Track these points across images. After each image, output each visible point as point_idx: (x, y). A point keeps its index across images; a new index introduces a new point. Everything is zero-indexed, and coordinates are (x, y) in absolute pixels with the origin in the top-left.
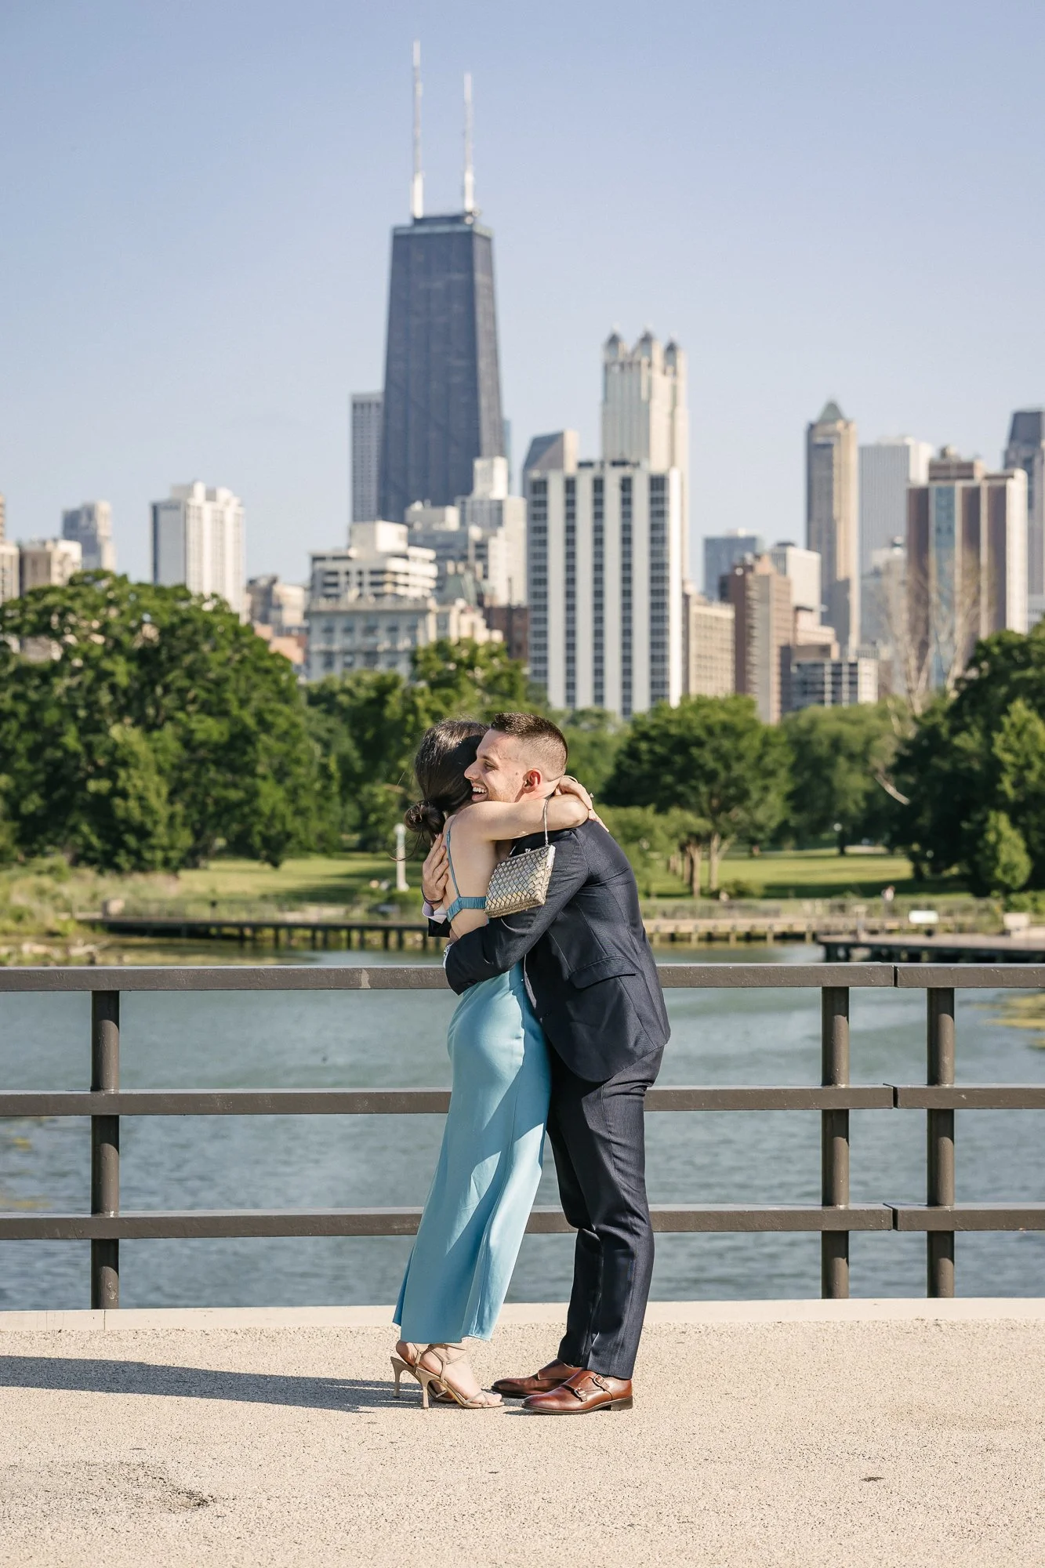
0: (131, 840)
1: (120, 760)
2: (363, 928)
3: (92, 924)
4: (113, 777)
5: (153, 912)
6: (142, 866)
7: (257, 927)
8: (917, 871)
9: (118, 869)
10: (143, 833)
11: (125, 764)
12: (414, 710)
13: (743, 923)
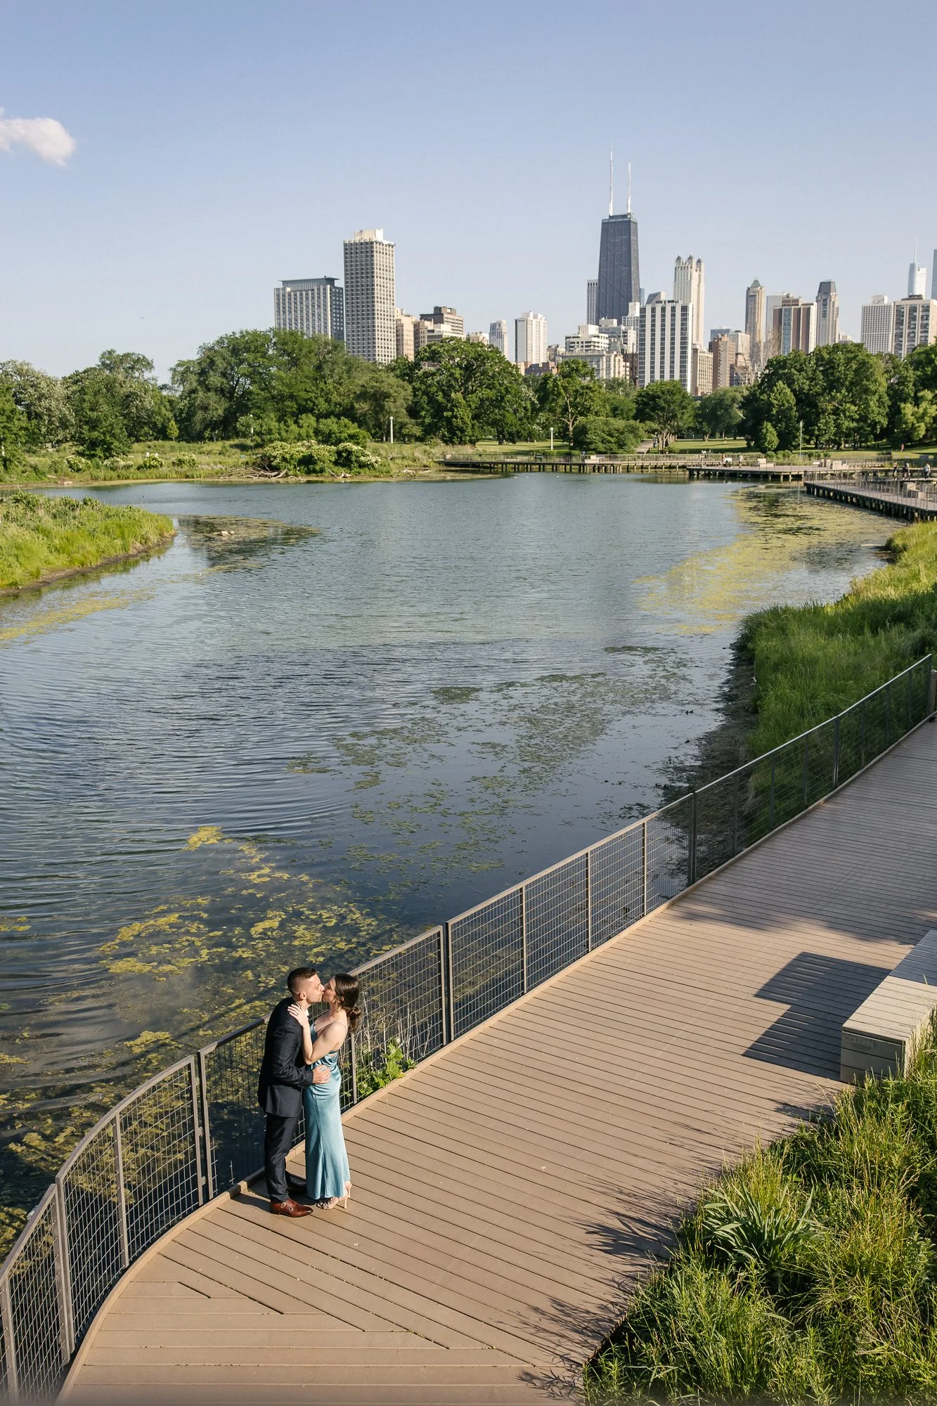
0: (458, 432)
1: (455, 405)
2: (531, 464)
3: (439, 463)
4: (452, 411)
5: (461, 459)
6: (462, 442)
7: (497, 463)
8: (748, 444)
9: (453, 443)
10: (462, 431)
11: (457, 407)
12: (557, 386)
13: (668, 462)
